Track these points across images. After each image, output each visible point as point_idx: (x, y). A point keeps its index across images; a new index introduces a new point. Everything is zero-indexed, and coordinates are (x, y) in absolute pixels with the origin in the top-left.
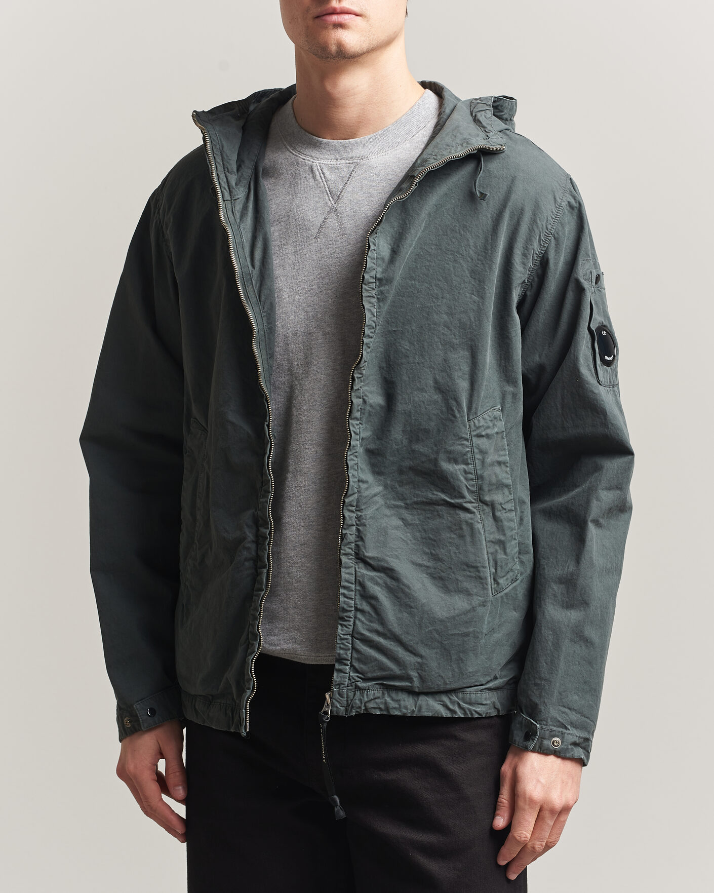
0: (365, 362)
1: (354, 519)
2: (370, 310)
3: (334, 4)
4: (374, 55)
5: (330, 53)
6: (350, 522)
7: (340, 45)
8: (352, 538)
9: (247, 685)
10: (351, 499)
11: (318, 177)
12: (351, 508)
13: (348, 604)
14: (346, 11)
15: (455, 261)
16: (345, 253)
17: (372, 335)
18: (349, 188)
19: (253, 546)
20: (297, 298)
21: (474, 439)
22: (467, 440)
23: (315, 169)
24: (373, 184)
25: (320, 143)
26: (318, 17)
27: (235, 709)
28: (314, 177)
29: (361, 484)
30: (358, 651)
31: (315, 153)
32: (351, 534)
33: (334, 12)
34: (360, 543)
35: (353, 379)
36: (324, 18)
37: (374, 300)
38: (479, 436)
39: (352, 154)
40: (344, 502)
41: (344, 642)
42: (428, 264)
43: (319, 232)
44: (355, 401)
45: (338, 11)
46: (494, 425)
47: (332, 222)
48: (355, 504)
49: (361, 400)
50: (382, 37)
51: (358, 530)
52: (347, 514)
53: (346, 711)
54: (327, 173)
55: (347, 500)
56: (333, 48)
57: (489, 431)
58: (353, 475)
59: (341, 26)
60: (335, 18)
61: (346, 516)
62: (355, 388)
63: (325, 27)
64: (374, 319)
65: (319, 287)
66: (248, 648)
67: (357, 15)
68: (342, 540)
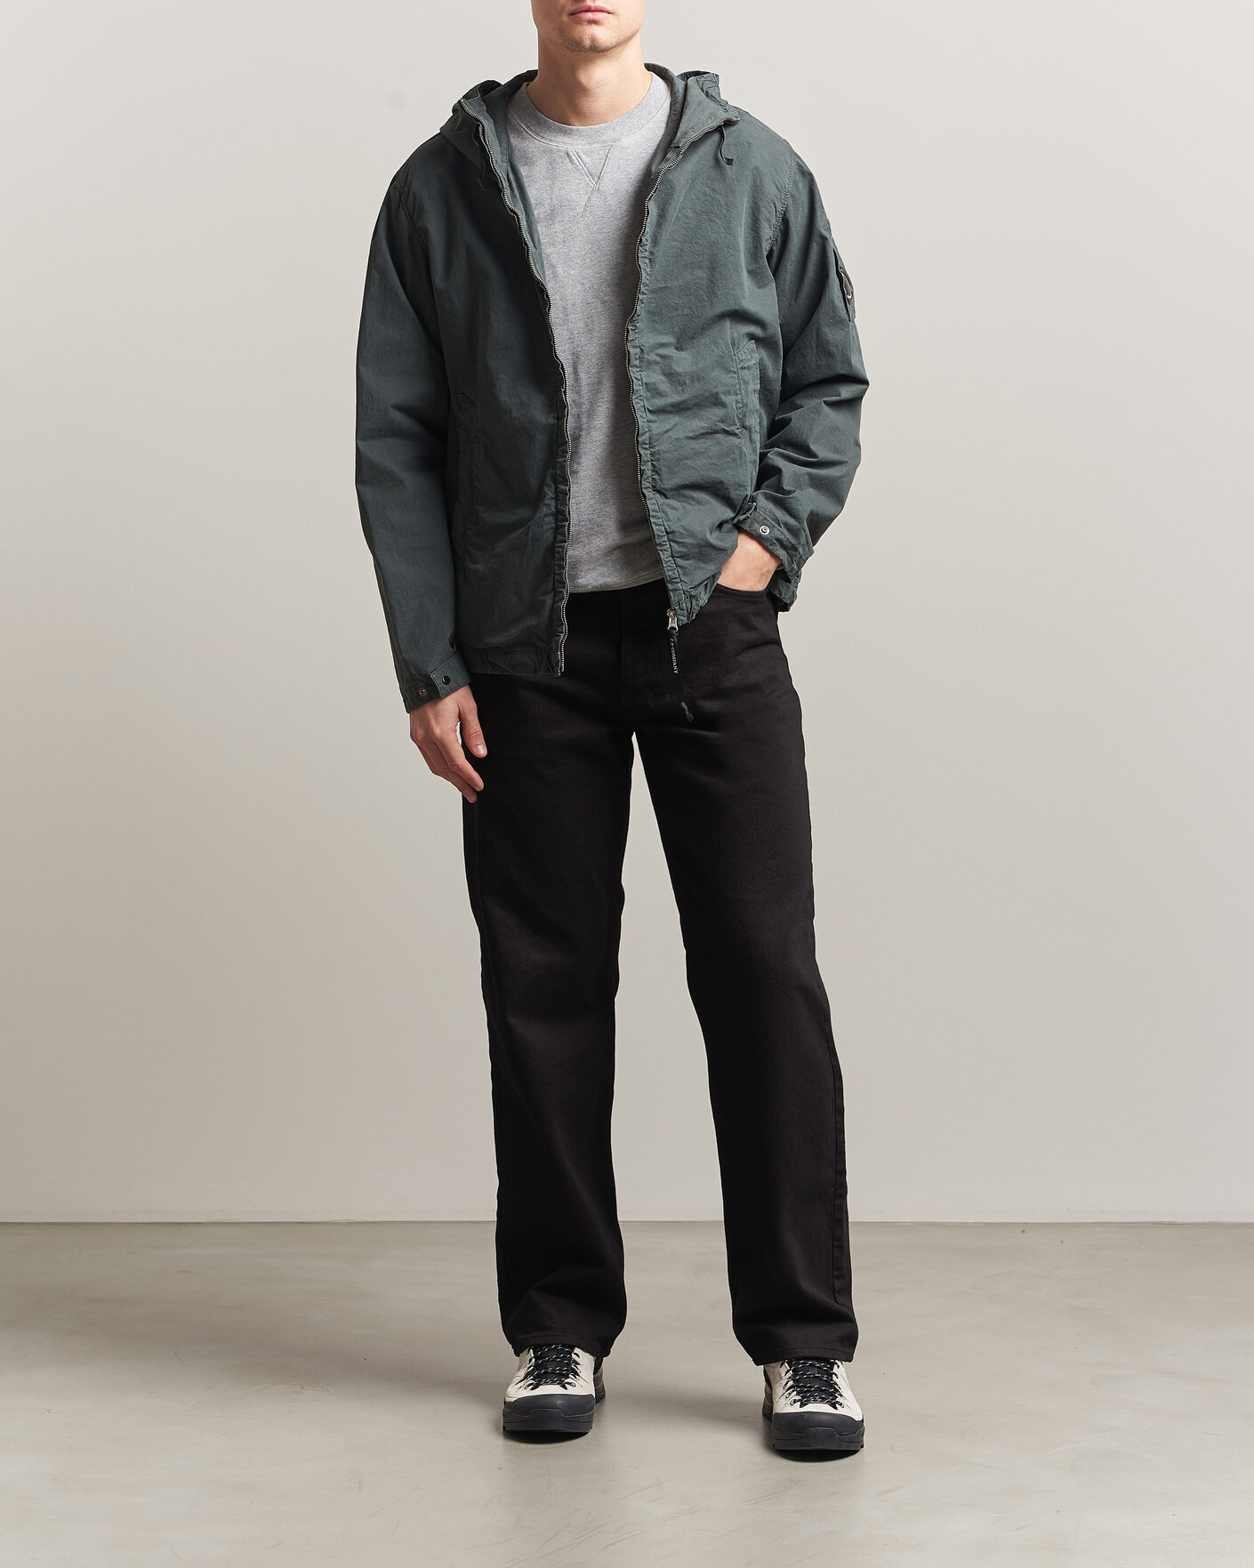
0: (639, 316)
1: (649, 456)
2: (644, 269)
3: (589, 3)
4: (618, 49)
5: (584, 47)
6: (646, 459)
7: (593, 40)
8: (649, 473)
9: (560, 629)
10: (644, 437)
11: (576, 161)
12: (645, 446)
13: (660, 531)
14: (600, 9)
15: (710, 220)
16: (613, 228)
17: (645, 292)
18: (607, 169)
19: (553, 503)
20: (572, 272)
21: (740, 371)
22: (734, 372)
23: (571, 154)
24: (629, 162)
25: (571, 130)
26: (572, 14)
27: (548, 655)
28: (571, 161)
29: (650, 424)
30: (681, 567)
31: (567, 139)
32: (647, 468)
33: (589, 10)
34: (656, 477)
35: (628, 331)
36: (579, 15)
37: (647, 261)
38: (743, 368)
39: (604, 138)
40: (638, 441)
41: (669, 563)
42: (686, 226)
43: (585, 211)
44: (632, 351)
45: (593, 9)
46: (752, 357)
47: (596, 201)
48: (648, 442)
49: (638, 350)
50: (628, 34)
51: (653, 465)
52: (642, 452)
53: (688, 618)
54: (583, 157)
55: (639, 439)
56: (587, 43)
57: (749, 363)
58: (641, 416)
59: (595, 22)
60: (590, 15)
61: (642, 453)
62: (629, 339)
63: (580, 22)
64: (648, 277)
65: (591, 261)
66: (557, 594)
67: (609, 13)
68: (641, 476)
